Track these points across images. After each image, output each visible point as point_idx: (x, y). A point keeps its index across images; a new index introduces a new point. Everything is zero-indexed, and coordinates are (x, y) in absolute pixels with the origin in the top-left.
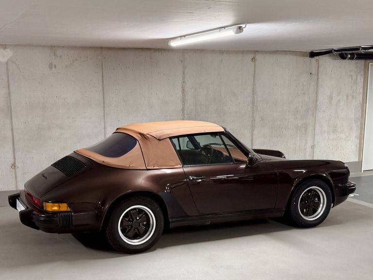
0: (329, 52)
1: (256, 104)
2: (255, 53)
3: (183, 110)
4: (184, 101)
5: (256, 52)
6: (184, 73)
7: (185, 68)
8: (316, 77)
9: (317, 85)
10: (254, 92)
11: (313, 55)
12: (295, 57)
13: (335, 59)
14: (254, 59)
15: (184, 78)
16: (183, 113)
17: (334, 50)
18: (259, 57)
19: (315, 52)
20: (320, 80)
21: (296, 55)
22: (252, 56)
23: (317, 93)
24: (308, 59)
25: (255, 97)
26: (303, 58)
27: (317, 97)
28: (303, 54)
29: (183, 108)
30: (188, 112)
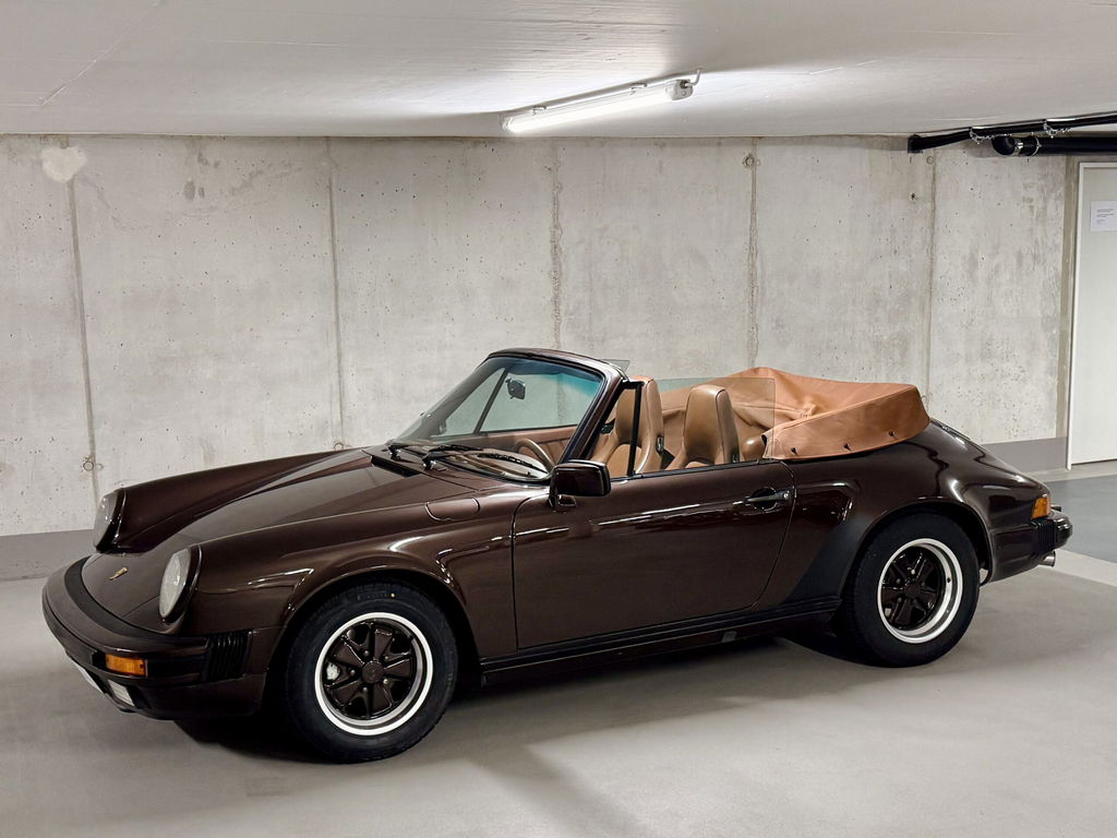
0: (960, 136)
1: (760, 284)
2: (754, 145)
3: (556, 301)
4: (557, 277)
5: (757, 140)
6: (556, 202)
7: (558, 187)
8: (929, 206)
9: (933, 225)
10: (753, 250)
11: (917, 144)
12: (866, 152)
13: (981, 156)
14: (750, 161)
15: (556, 216)
16: (557, 310)
17: (975, 131)
18: (764, 154)
19: (923, 135)
20: (940, 212)
21: (871, 146)
22: (747, 151)
23: (932, 247)
24: (905, 155)
25: (758, 264)
26: (889, 153)
27: (932, 261)
28: (889, 143)
29: (556, 296)
30: (571, 308)
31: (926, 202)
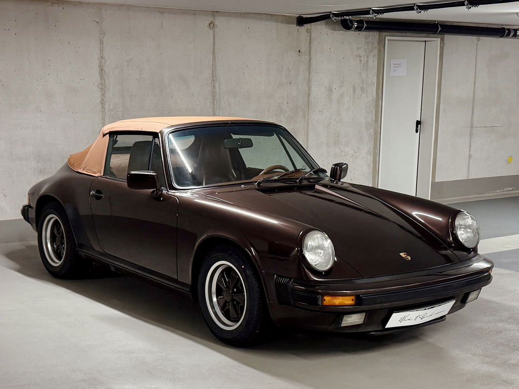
0: (324, 18)
1: (218, 98)
2: (214, 16)
3: (102, 103)
4: (103, 87)
5: (215, 13)
6: (101, 43)
7: (103, 33)
8: (307, 57)
9: (310, 68)
10: (214, 77)
11: (302, 21)
12: (274, 24)
13: (335, 30)
14: (212, 25)
15: (102, 50)
16: (103, 108)
17: (333, 14)
18: (220, 21)
19: (304, 16)
20: (313, 61)
21: (276, 21)
22: (210, 19)
23: (309, 81)
24: (294, 27)
25: (217, 86)
26: (287, 26)
27: (309, 89)
28: (287, 20)
29: (103, 100)
30: (111, 107)
31: (306, 54)
